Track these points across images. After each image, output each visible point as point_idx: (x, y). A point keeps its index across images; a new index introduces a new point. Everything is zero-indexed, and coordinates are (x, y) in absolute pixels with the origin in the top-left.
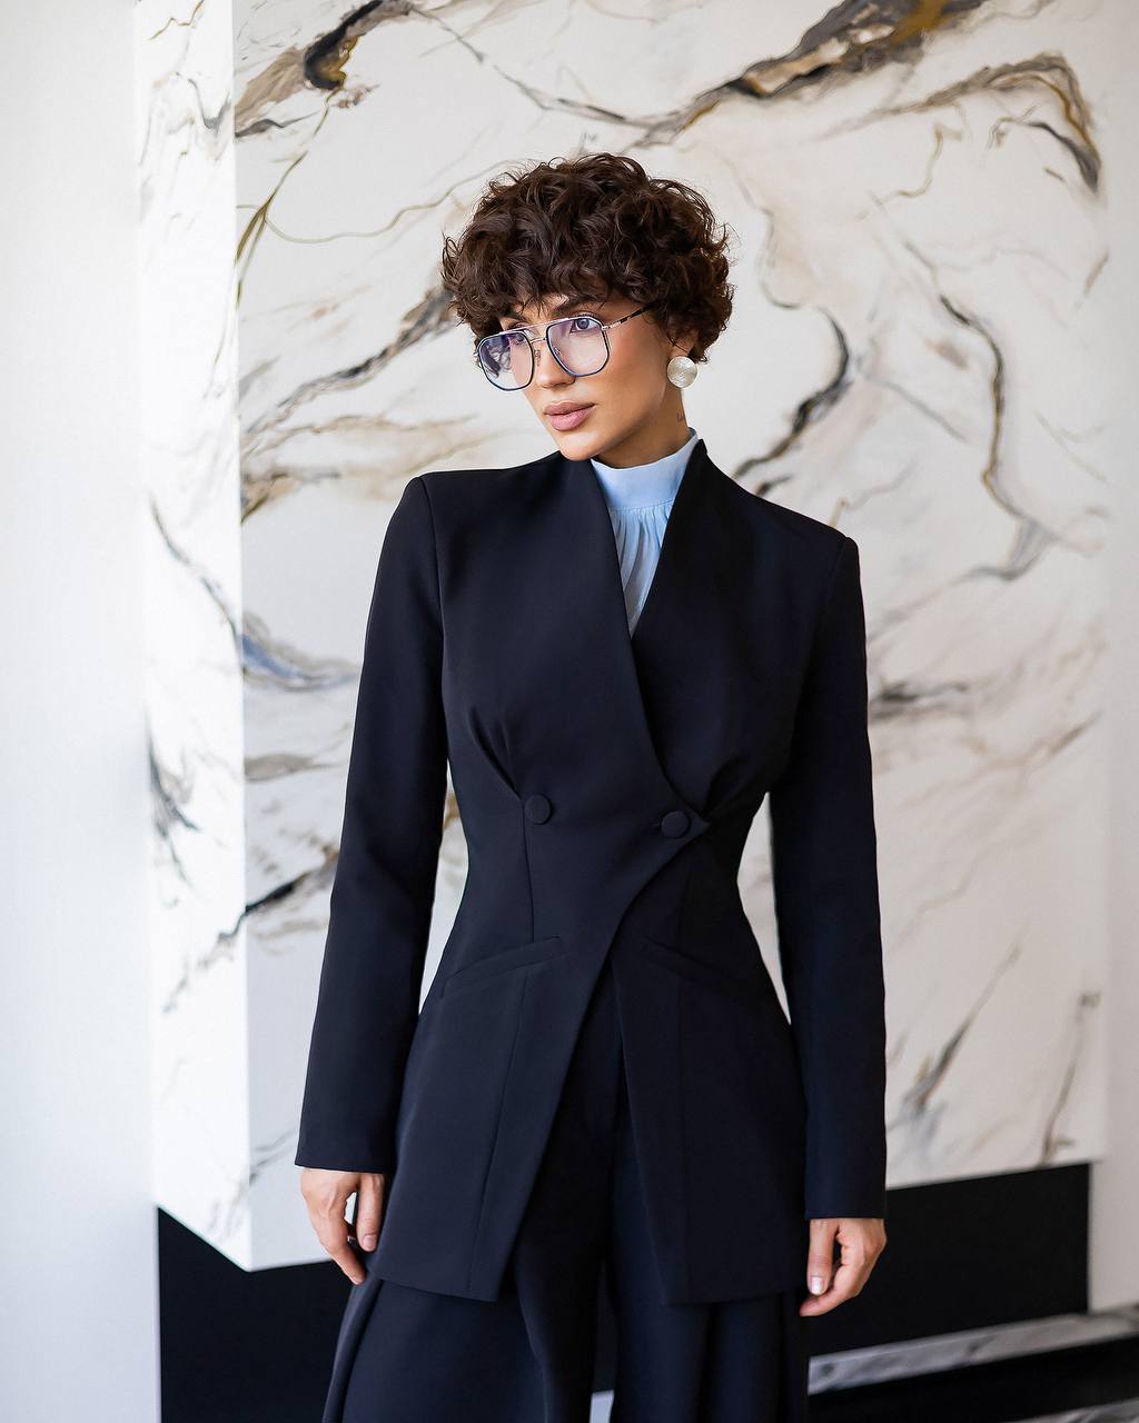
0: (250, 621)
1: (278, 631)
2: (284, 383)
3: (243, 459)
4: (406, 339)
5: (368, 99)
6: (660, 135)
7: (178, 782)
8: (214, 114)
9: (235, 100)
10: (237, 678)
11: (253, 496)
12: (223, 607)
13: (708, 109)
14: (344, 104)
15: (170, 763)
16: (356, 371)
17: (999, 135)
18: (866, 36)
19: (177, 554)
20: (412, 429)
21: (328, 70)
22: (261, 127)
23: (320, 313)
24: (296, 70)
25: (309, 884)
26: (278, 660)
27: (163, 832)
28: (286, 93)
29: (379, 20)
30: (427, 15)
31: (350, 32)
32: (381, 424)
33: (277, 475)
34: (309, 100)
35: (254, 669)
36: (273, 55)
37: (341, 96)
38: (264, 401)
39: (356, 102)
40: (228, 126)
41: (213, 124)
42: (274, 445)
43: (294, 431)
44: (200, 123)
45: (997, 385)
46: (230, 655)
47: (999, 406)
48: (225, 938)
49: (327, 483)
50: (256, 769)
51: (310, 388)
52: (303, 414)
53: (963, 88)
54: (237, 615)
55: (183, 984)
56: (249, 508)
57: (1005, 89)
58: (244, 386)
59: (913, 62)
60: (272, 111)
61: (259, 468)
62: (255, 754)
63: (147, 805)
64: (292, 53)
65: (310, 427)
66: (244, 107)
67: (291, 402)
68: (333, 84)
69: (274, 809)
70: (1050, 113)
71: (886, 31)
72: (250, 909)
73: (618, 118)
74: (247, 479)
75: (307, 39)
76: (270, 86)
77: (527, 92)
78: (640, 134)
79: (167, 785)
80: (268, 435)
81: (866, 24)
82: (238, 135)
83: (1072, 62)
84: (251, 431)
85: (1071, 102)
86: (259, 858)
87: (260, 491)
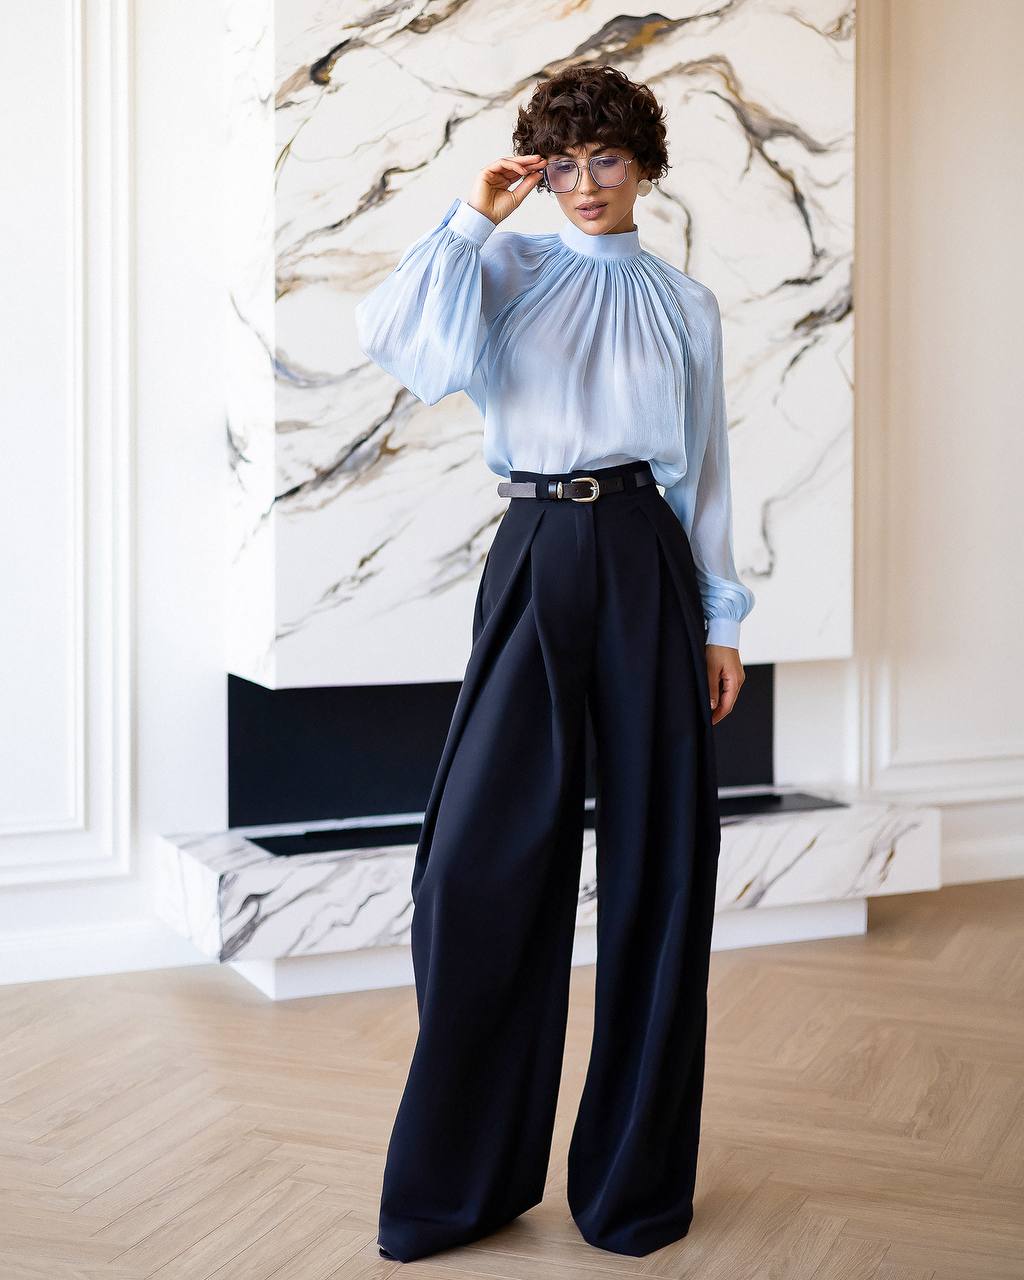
0: (279, 352)
1: (293, 357)
2: (298, 232)
3: (277, 270)
4: (361, 209)
5: (342, 90)
6: (496, 103)
7: (241, 439)
8: (265, 98)
9: (275, 91)
10: (272, 380)
11: (281, 288)
12: (266, 346)
13: (523, 88)
14: (330, 92)
15: (237, 431)
16: (335, 226)
17: (686, 99)
18: (611, 48)
19: (243, 319)
20: (364, 256)
21: (322, 76)
22: (288, 105)
23: (317, 197)
24: (306, 76)
25: (307, 487)
26: (293, 372)
27: (233, 467)
28: (300, 88)
29: (349, 49)
30: (373, 46)
31: (334, 56)
32: (349, 253)
33: (295, 279)
34: (313, 90)
35: (282, 377)
36: (294, 69)
37: (328, 88)
38: (288, 242)
39: (336, 91)
40: (272, 104)
41: (264, 102)
42: (293, 264)
43: (303, 257)
44: (259, 101)
45: (688, 232)
46: (268, 369)
47: (689, 244)
48: (264, 516)
49: (321, 283)
50: (281, 427)
51: (312, 235)
52: (308, 248)
53: (667, 74)
54: (273, 349)
55: (244, 546)
56: (279, 295)
57: (691, 74)
58: (278, 234)
59: (637, 60)
60: (293, 96)
61: (285, 275)
62: (281, 419)
63: (226, 454)
64: (304, 68)
65: (312, 255)
66: (279, 96)
67: (303, 241)
68: (325, 82)
69: (290, 447)
70: (718, 85)
71: (622, 45)
72: (277, 499)
73: (474, 95)
74: (278, 280)
75: (312, 60)
76: (293, 84)
77: (425, 83)
78: (486, 103)
79: (236, 443)
80: (291, 259)
81: (611, 42)
82: (277, 109)
83: (730, 58)
84: (281, 256)
85: (729, 79)
86: (283, 474)
87: (285, 287)
